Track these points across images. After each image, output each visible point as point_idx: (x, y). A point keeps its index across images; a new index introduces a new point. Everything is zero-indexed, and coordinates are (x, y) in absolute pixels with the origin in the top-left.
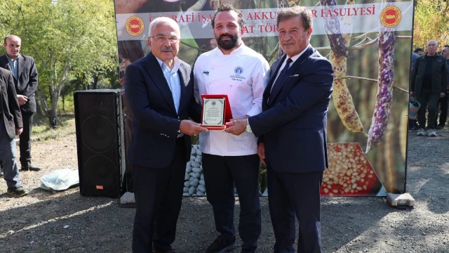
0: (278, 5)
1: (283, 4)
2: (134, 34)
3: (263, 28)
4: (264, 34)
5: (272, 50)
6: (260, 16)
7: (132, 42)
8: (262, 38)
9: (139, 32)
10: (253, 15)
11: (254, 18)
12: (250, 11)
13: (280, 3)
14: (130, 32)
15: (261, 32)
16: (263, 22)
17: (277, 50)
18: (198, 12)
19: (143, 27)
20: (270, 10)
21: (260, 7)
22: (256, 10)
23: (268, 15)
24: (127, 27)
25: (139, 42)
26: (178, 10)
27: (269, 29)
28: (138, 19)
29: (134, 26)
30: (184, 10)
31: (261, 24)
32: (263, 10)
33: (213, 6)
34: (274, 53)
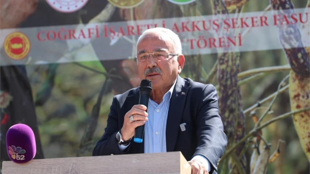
0: (213, 11)
1: (220, 10)
2: (16, 57)
3: (195, 43)
4: (196, 51)
5: (208, 73)
6: (190, 27)
7: (13, 68)
8: (193, 56)
9: (24, 54)
10: (180, 25)
11: (180, 30)
12: (174, 20)
13: (215, 8)
14: (9, 54)
15: (192, 47)
16: (193, 35)
17: (215, 72)
18: (104, 24)
19: (28, 46)
20: (203, 18)
21: (189, 15)
22: (184, 19)
23: (200, 26)
24: (6, 48)
25: (23, 67)
26: (76, 22)
27: (202, 44)
28: (22, 36)
29: (16, 46)
30: (86, 21)
31: (191, 37)
32: (193, 19)
33: (124, 16)
34: (211, 77)
